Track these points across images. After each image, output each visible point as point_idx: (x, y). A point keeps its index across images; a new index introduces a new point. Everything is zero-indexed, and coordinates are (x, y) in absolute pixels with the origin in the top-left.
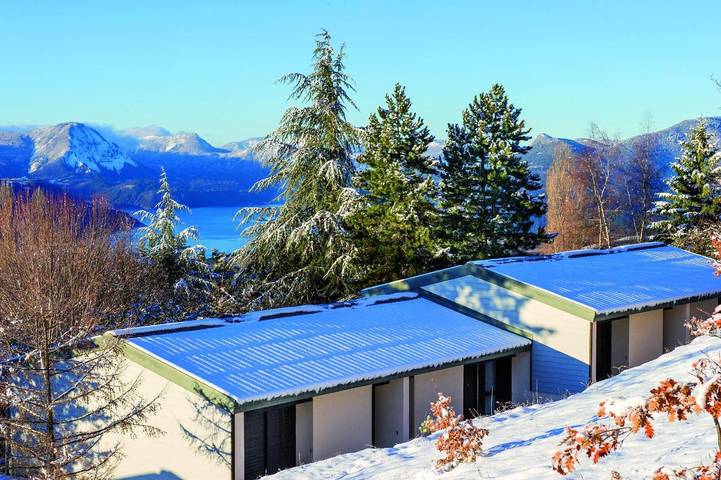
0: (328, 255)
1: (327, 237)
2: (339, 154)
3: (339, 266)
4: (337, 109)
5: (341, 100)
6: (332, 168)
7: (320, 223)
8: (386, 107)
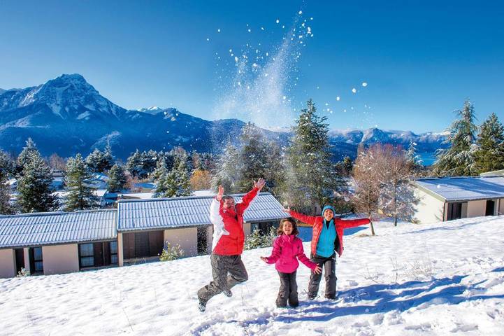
0: (466, 164)
1: (465, 159)
2: (471, 134)
3: (469, 167)
4: (471, 120)
5: (473, 118)
6: (468, 138)
7: (463, 155)
8: (489, 119)
